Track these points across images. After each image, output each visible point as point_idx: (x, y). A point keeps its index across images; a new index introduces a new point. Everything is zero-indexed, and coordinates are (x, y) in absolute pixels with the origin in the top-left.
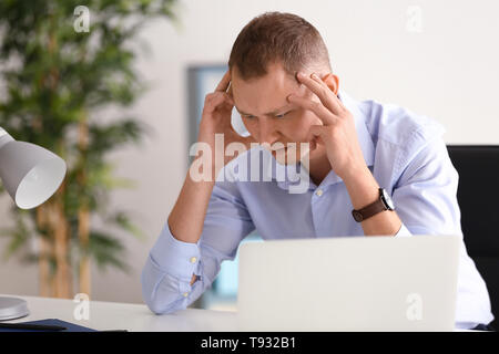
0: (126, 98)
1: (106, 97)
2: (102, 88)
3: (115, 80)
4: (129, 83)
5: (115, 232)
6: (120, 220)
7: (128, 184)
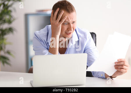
0: (10, 22)
1: (5, 22)
2: (4, 19)
3: (7, 17)
4: (10, 18)
5: (7, 55)
6: (8, 52)
7: (10, 43)
